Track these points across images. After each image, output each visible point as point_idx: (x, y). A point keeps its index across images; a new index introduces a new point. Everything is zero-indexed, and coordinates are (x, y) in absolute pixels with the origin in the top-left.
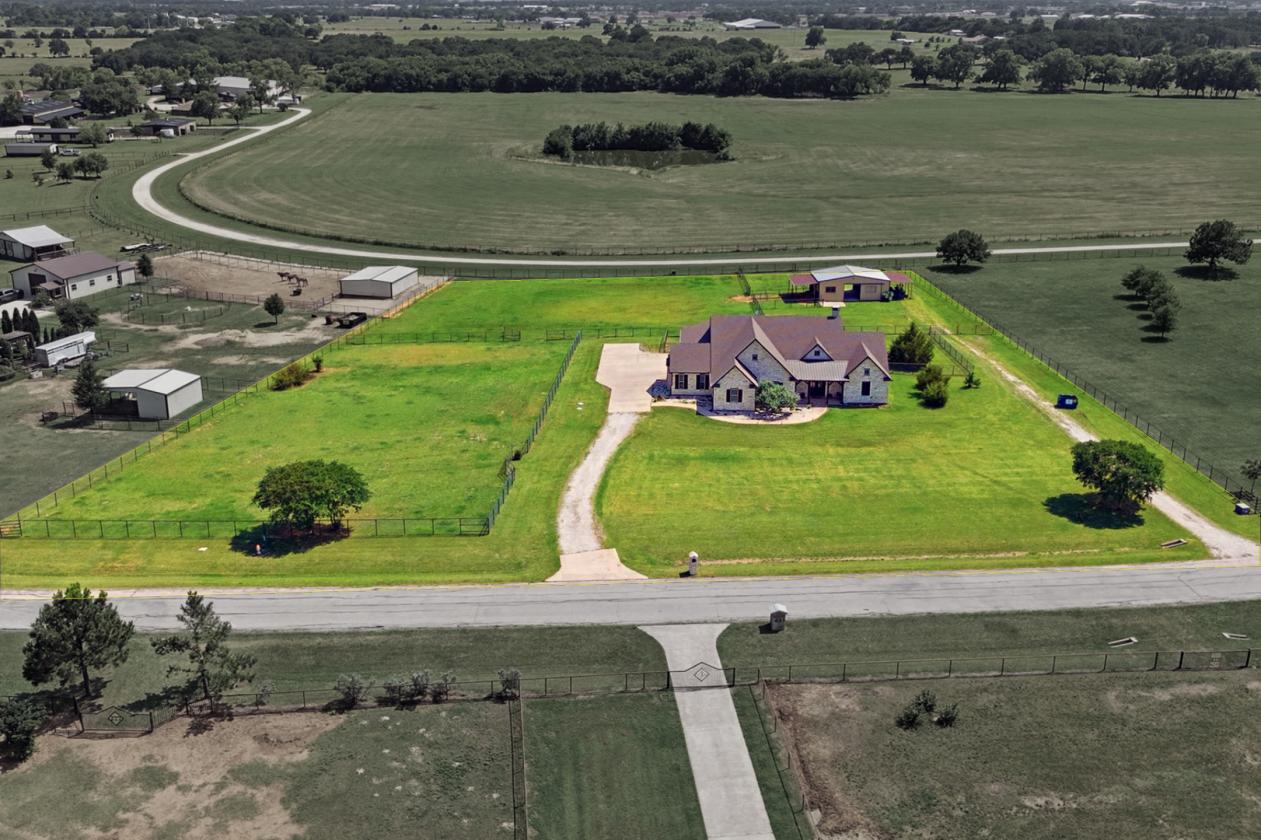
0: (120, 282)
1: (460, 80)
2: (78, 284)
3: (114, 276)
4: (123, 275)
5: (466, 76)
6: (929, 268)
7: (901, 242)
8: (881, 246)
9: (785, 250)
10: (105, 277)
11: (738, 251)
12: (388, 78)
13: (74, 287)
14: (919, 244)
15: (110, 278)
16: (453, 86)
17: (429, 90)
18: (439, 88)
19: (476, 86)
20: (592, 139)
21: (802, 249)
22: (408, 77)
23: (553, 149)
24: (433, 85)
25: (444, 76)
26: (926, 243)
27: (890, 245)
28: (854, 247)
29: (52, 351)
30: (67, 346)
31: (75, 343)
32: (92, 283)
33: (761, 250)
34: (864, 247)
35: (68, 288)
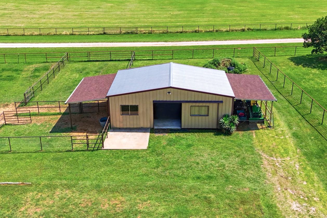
6: (292, 59)
7: (262, 27)
8: (243, 30)
9: (150, 33)
11: (105, 33)
14: (280, 29)
21: (167, 32)
26: (287, 28)
27: (252, 30)
28: (217, 31)
33: (128, 33)
34: (227, 31)
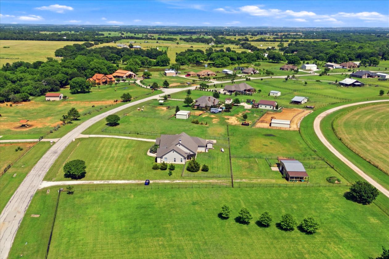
2: (262, 106)
3: (272, 107)
10: (269, 107)
30: (215, 110)
32: (266, 107)
35: (260, 106)
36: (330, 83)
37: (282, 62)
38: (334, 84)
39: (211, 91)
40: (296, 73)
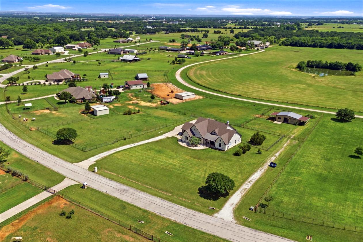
0: (143, 87)
1: (316, 44)
2: (133, 87)
3: (142, 86)
4: (144, 86)
5: (319, 43)
6: (332, 119)
10: (140, 86)
12: (296, 43)
13: (132, 87)
15: (141, 86)
16: (314, 46)
17: (307, 47)
18: (310, 46)
19: (321, 46)
20: (316, 65)
22: (302, 43)
23: (300, 67)
24: (309, 45)
25: (312, 43)
29: (104, 99)
30: (108, 98)
31: (110, 98)
32: (136, 87)
35: (130, 87)
36: (113, 61)
37: (10, 47)
38: (117, 62)
39: (33, 84)
40: (58, 56)
